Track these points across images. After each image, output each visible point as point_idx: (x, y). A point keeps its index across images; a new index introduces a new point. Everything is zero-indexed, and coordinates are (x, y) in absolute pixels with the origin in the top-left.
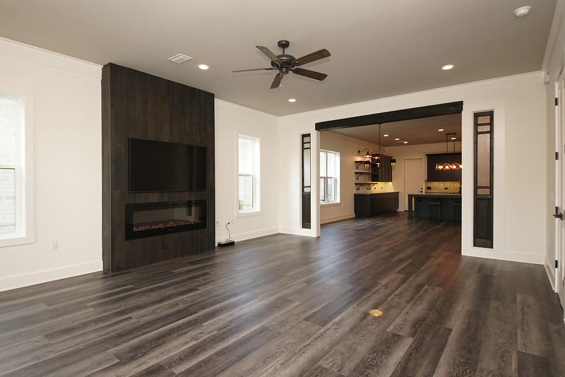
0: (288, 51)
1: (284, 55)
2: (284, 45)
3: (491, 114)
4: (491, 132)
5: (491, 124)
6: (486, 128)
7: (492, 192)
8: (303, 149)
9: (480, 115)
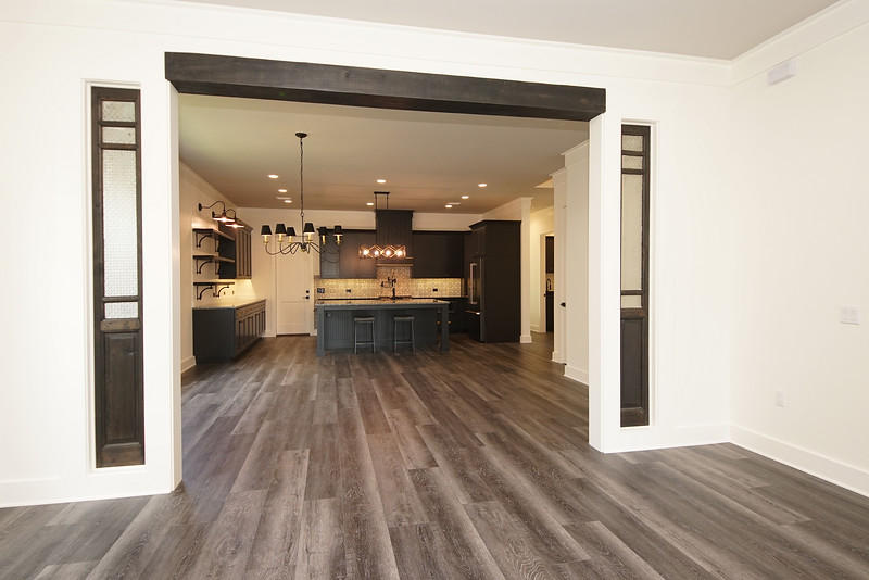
3: (643, 132)
4: (645, 172)
5: (645, 154)
6: (636, 163)
7: (645, 302)
8: (99, 147)
9: (627, 130)
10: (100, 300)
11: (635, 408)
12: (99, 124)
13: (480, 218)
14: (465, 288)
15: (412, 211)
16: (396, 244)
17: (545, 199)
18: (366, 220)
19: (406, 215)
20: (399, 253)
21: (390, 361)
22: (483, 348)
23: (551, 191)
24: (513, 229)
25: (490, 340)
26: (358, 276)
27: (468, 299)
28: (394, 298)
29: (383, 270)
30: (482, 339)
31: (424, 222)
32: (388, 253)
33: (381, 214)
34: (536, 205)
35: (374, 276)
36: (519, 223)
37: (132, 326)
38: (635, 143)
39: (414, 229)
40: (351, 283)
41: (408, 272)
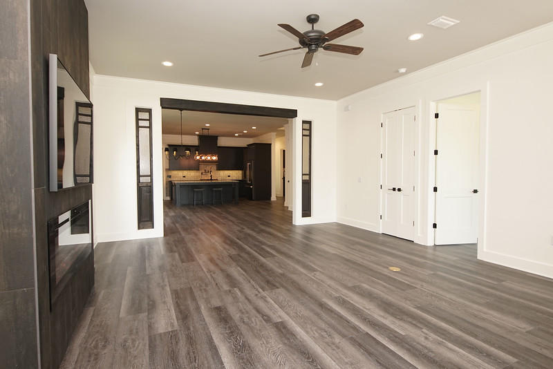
0: (317, 27)
1: (313, 31)
2: (312, 20)
3: (310, 123)
4: (310, 136)
5: (310, 130)
6: (307, 133)
7: (310, 178)
8: (138, 127)
9: (304, 122)
10: (139, 176)
11: (307, 212)
12: (138, 120)
13: (251, 141)
14: (244, 175)
15: (217, 137)
16: (212, 154)
17: (282, 134)
18: (193, 140)
19: (214, 138)
20: (214, 158)
21: (213, 207)
22: (254, 202)
23: (284, 131)
24: (267, 148)
25: (258, 199)
26: (190, 169)
27: (246, 181)
28: (211, 180)
29: (203, 166)
30: (253, 198)
31: (223, 142)
32: (209, 158)
33: (201, 137)
34: (278, 136)
35: (197, 169)
36: (271, 144)
37: (149, 185)
38: (307, 126)
39: (218, 145)
40: (185, 173)
41: (215, 167)
